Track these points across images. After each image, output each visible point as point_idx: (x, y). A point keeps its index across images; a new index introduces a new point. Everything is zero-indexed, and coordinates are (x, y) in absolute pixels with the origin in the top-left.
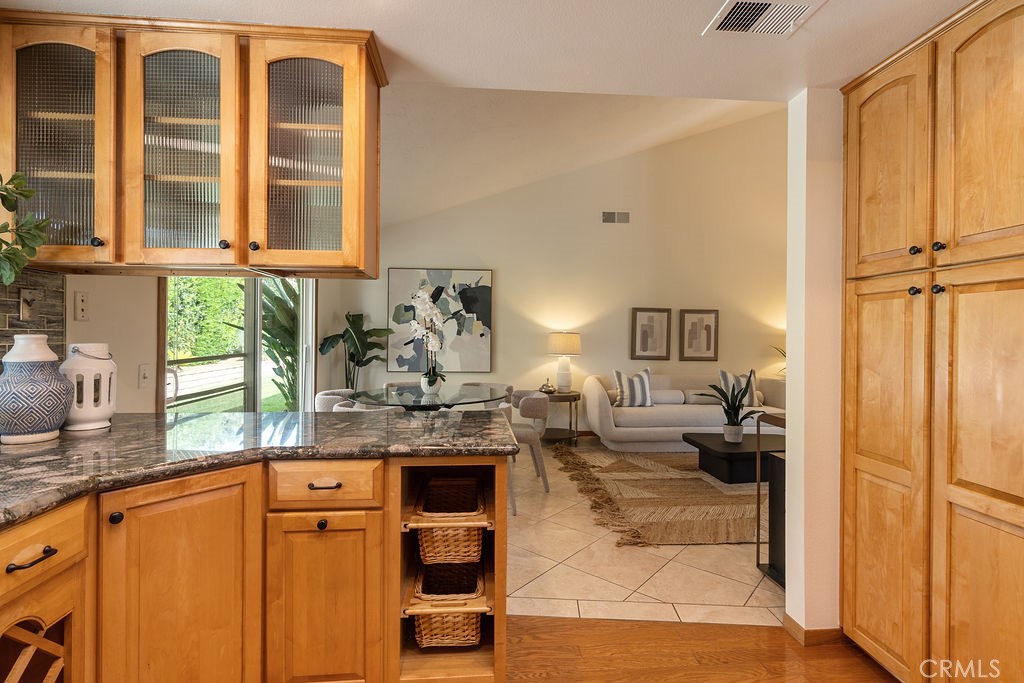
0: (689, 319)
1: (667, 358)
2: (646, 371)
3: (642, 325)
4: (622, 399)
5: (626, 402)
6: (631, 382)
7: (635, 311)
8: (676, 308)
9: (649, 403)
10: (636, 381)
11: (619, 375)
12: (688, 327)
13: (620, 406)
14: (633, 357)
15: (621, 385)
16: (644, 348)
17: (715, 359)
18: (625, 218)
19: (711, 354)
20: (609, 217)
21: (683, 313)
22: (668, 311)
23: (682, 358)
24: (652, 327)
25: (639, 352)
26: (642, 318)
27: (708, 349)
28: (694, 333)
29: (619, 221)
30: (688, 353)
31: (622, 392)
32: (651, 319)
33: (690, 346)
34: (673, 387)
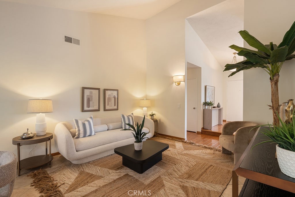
0: (108, 93)
1: (99, 110)
2: (91, 118)
3: (87, 96)
4: (79, 134)
5: (82, 135)
6: (84, 125)
7: (84, 89)
8: (102, 88)
9: (93, 134)
10: (87, 123)
11: (77, 121)
12: (107, 96)
13: (78, 138)
14: (83, 110)
15: (78, 127)
16: (88, 106)
17: (117, 109)
18: (77, 42)
19: (116, 107)
20: (68, 40)
21: (105, 90)
22: (99, 89)
23: (105, 110)
24: (92, 96)
25: (86, 108)
26: (87, 92)
27: (115, 105)
28: (109, 99)
29: (74, 43)
30: (107, 107)
31: (79, 130)
32: (91, 93)
33: (108, 105)
34: (102, 123)
